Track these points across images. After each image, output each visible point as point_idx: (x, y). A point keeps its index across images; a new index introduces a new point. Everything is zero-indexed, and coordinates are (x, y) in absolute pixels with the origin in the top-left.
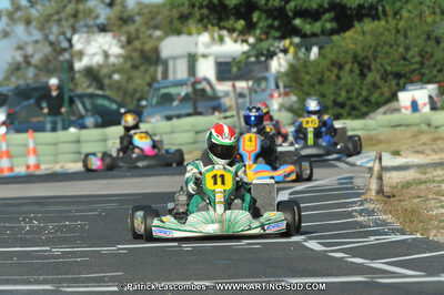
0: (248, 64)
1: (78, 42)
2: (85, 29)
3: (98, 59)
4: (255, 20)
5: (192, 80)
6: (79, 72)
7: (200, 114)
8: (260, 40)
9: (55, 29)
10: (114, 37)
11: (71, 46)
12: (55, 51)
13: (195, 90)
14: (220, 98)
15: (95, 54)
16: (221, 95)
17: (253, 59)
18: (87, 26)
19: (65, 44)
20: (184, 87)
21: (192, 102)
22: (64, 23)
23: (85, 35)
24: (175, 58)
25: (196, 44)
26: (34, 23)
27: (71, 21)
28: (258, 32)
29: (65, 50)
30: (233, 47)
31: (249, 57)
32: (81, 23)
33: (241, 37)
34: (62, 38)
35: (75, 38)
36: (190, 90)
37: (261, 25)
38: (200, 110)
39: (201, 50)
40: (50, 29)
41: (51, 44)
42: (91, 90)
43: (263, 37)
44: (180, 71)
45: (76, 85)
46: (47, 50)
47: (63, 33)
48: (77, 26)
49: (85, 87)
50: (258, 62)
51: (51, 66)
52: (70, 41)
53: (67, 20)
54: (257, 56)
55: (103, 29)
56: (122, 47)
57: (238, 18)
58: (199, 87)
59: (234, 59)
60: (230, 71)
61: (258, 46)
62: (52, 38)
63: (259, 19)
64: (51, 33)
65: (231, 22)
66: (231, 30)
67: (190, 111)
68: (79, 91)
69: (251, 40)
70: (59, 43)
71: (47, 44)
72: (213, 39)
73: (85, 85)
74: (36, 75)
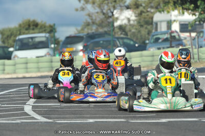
0: (195, 25)
1: (116, 13)
2: (119, 8)
3: (125, 22)
4: (199, 4)
5: (170, 31)
6: (117, 27)
7: (173, 47)
8: (201, 14)
9: (106, 7)
10: (133, 11)
11: (113, 15)
12: (105, 17)
13: (171, 36)
14: (182, 40)
15: (124, 19)
16: (183, 38)
17: (197, 23)
18: (121, 6)
19: (110, 14)
20: (166, 35)
21: (169, 42)
22: (110, 4)
23: (119, 11)
24: (161, 22)
25: (171, 16)
26: (96, 4)
27: (113, 4)
28: (200, 10)
29: (110, 17)
30: (188, 17)
31: (196, 21)
32: (118, 5)
33: (192, 12)
34: (109, 11)
35: (115, 12)
36: (169, 36)
37: (201, 7)
38: (173, 45)
39: (173, 18)
40: (104, 7)
41: (104, 14)
42: (122, 36)
43: (202, 12)
44: (163, 27)
45: (115, 33)
46: (102, 16)
47: (110, 9)
48: (116, 6)
49: (119, 34)
50: (200, 24)
51: (104, 24)
52: (112, 13)
53: (111, 3)
54: (199, 21)
55: (128, 8)
56: (136, 16)
57: (191, 4)
58: (173, 35)
59: (189, 22)
60: (187, 28)
61: (200, 17)
62: (105, 11)
63: (200, 4)
64: (104, 9)
65: (187, 5)
66: (188, 9)
67: (169, 46)
68: (117, 36)
69: (197, 14)
70: (108, 14)
71: (102, 14)
72: (180, 13)
73: (119, 33)
74: (97, 28)
